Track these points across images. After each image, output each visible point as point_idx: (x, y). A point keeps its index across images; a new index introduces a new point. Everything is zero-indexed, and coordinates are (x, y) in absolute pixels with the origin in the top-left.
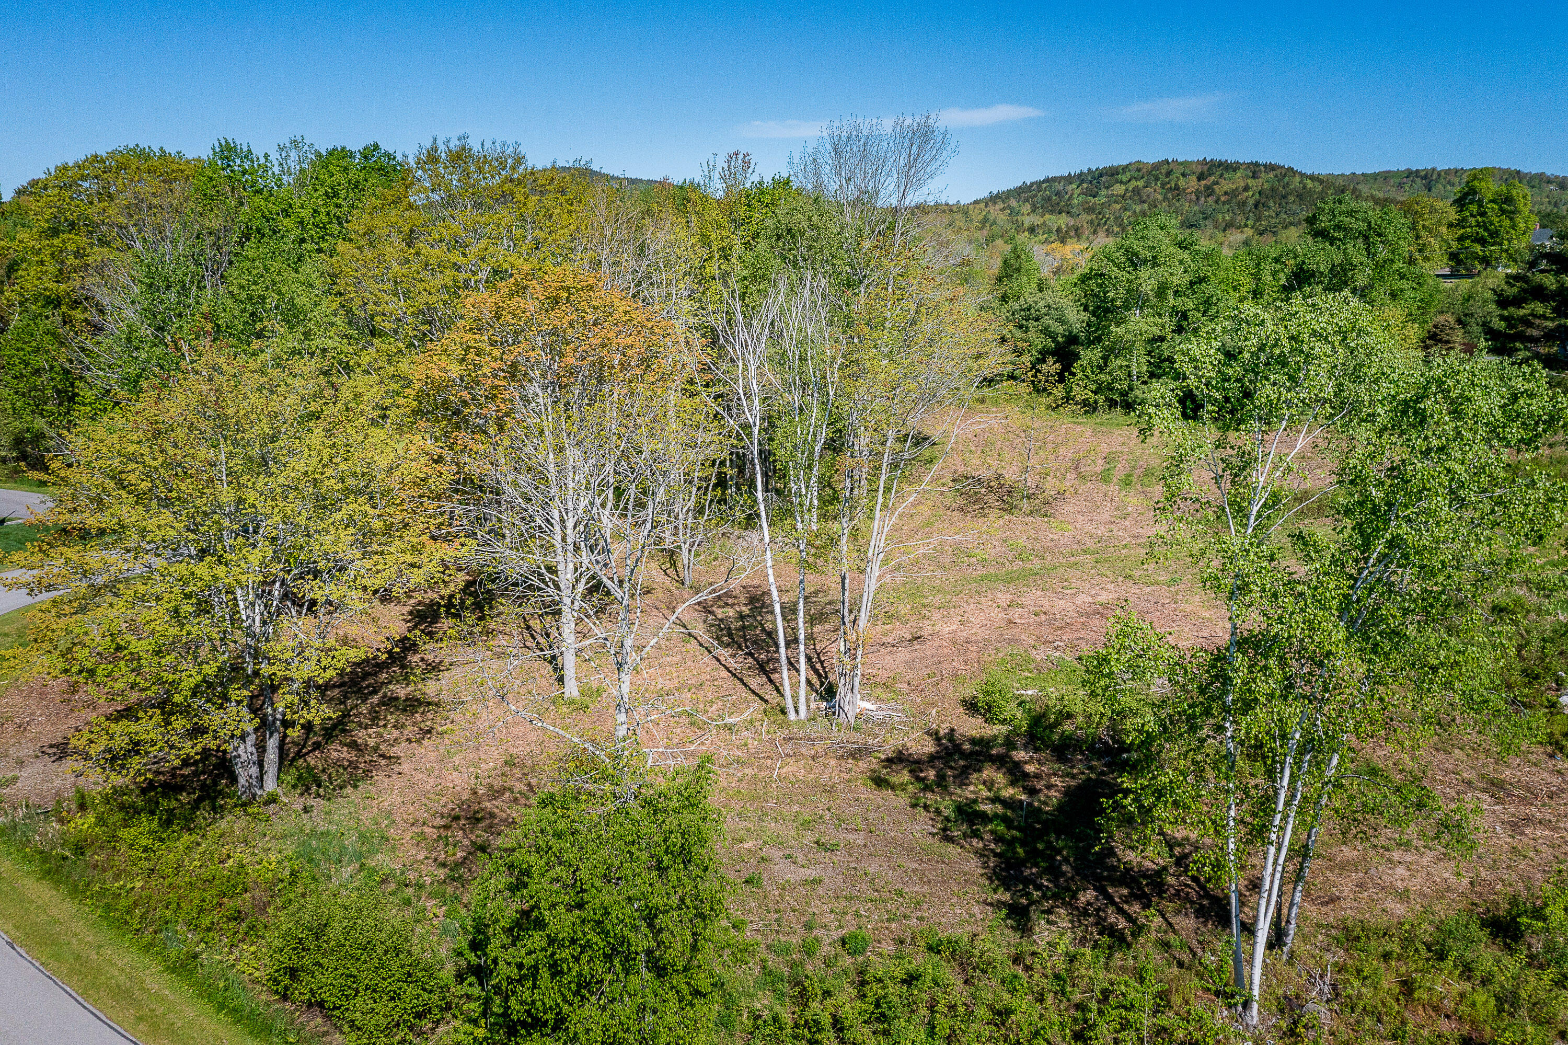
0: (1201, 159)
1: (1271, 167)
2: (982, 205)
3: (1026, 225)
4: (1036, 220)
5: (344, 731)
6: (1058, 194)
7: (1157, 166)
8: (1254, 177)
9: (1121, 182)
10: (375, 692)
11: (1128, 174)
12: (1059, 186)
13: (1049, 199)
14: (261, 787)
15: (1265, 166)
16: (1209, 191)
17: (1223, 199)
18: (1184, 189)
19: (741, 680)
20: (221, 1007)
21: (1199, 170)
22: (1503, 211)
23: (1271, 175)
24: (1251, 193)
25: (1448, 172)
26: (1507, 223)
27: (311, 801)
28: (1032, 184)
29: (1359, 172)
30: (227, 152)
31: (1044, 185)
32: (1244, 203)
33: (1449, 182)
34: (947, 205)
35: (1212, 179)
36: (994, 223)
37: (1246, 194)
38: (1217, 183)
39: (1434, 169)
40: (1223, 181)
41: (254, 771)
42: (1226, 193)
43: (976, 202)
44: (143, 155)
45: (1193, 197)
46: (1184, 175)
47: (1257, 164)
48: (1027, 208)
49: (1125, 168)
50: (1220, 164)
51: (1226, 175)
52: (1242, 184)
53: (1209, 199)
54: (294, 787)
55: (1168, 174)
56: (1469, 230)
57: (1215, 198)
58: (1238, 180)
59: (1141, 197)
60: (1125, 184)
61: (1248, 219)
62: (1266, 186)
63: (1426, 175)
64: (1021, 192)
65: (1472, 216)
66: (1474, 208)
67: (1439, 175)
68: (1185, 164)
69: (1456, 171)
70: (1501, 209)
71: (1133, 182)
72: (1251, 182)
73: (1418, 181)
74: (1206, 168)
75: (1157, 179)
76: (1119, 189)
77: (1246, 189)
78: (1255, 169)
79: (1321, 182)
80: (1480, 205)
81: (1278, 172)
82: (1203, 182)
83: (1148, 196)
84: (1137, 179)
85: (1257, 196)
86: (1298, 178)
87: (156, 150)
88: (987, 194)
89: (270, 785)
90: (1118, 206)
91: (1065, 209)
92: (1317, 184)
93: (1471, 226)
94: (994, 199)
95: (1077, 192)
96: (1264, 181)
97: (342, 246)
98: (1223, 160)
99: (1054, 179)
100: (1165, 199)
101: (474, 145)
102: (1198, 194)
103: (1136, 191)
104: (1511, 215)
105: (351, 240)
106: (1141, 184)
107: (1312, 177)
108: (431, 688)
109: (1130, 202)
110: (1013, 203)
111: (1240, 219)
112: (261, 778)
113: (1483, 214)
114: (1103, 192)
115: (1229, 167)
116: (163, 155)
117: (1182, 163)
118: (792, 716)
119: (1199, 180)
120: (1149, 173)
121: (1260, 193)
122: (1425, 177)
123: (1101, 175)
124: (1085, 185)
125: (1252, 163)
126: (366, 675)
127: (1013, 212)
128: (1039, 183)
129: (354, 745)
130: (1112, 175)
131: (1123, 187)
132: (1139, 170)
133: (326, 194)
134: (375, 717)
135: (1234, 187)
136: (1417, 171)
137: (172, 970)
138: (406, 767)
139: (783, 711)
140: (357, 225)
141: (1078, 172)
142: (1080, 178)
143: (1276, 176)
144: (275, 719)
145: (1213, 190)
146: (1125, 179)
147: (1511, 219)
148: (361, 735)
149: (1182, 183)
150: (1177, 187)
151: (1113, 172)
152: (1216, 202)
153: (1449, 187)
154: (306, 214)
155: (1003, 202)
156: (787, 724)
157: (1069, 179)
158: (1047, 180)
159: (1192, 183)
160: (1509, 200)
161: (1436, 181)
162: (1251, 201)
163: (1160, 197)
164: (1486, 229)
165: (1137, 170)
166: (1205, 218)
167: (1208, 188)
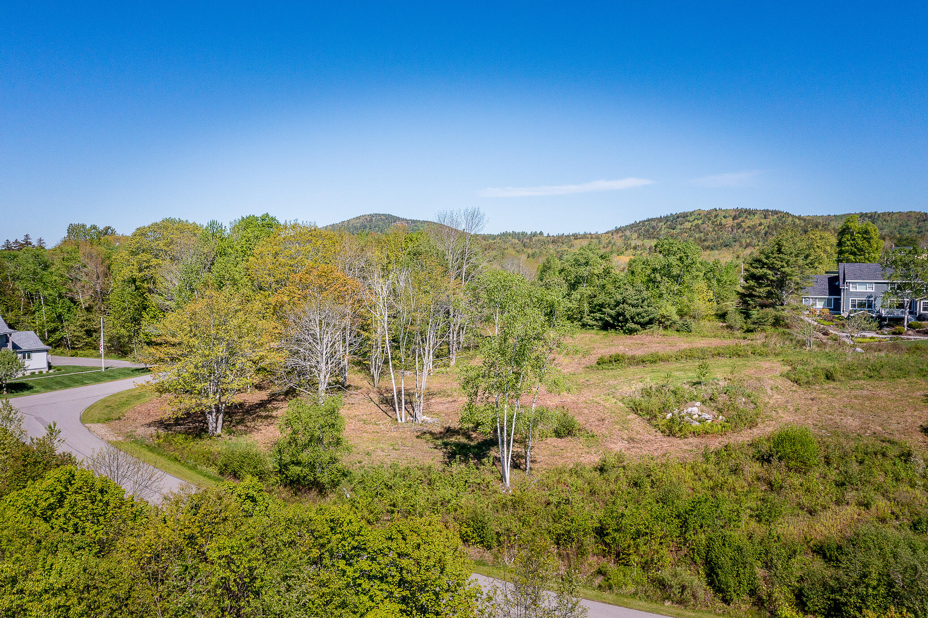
0: (735, 208)
1: (775, 212)
2: (610, 234)
3: (633, 245)
4: (639, 243)
5: (243, 423)
6: (653, 228)
7: (709, 212)
8: (765, 218)
9: (689, 221)
10: (254, 414)
11: (693, 217)
12: (654, 224)
13: (648, 231)
14: (216, 431)
15: (772, 212)
16: (739, 226)
17: (747, 230)
18: (725, 225)
19: (386, 413)
20: (205, 476)
21: (734, 214)
22: (865, 238)
23: (775, 217)
24: (763, 227)
25: (884, 214)
26: (866, 244)
27: (231, 437)
28: (640, 222)
29: (832, 214)
30: (213, 224)
31: (646, 223)
32: (758, 233)
33: (885, 220)
34: (590, 234)
35: (740, 219)
36: (614, 244)
37: (760, 227)
38: (744, 222)
39: (876, 213)
40: (747, 221)
41: (214, 425)
42: (749, 227)
43: (607, 233)
44: (172, 221)
45: (730, 229)
46: (725, 217)
47: (767, 211)
48: (635, 235)
49: (692, 214)
50: (746, 211)
51: (749, 217)
52: (758, 222)
53: (739, 230)
54: (226, 433)
55: (716, 216)
56: (847, 247)
57: (742, 230)
58: (756, 220)
59: (700, 230)
60: (692, 222)
61: (759, 241)
62: (772, 223)
63: (871, 216)
64: (633, 227)
65: (848, 240)
66: (849, 236)
67: (879, 216)
68: (725, 211)
69: (889, 214)
70: (863, 237)
71: (696, 221)
72: (763, 221)
73: (867, 219)
74: (737, 213)
75: (709, 219)
76: (688, 225)
77: (761, 224)
78: (766, 214)
79: (804, 220)
80: (852, 235)
81: (779, 215)
82: (736, 221)
83: (704, 229)
84: (698, 219)
85: (767, 228)
86: (790, 219)
87: (177, 219)
88: (614, 228)
89: (219, 431)
90: (686, 235)
91: (656, 236)
92: (802, 222)
93: (848, 246)
94: (618, 230)
95: (664, 226)
96: (771, 220)
97: (251, 258)
98: (748, 208)
99: (652, 220)
100: (714, 230)
101: (300, 222)
102: (732, 228)
103: (697, 226)
104: (868, 240)
105: (254, 256)
106: (700, 222)
107: (799, 218)
108: (274, 413)
109: (693, 232)
110: (628, 233)
111: (755, 241)
112: (216, 428)
113: (854, 240)
114: (679, 227)
115: (751, 213)
116: (180, 221)
117: (724, 211)
118: (399, 421)
119: (733, 220)
120: (705, 216)
121: (768, 227)
122: (870, 217)
123: (678, 217)
124: (669, 223)
125: (764, 210)
126: (251, 410)
127: (627, 238)
128: (644, 222)
129: (246, 426)
130: (684, 217)
131: (690, 224)
132: (699, 214)
133: (246, 241)
134: (254, 420)
135: (753, 223)
136: (866, 214)
137: (191, 469)
138: (263, 431)
139: (397, 420)
140: (256, 251)
141: (666, 215)
142: (666, 219)
143: (778, 217)
144: (222, 409)
145: (741, 226)
146: (691, 220)
147: (869, 242)
148: (249, 424)
149: (724, 221)
150: (721, 224)
151: (685, 216)
152: (743, 232)
153: (884, 223)
154: (238, 247)
155: (622, 232)
156: (398, 424)
157: (660, 219)
158: (648, 220)
159: (729, 222)
160: (866, 232)
161: (877, 219)
162: (763, 232)
163: (711, 230)
164: (856, 248)
165: (698, 214)
166: (735, 241)
167: (738, 224)
